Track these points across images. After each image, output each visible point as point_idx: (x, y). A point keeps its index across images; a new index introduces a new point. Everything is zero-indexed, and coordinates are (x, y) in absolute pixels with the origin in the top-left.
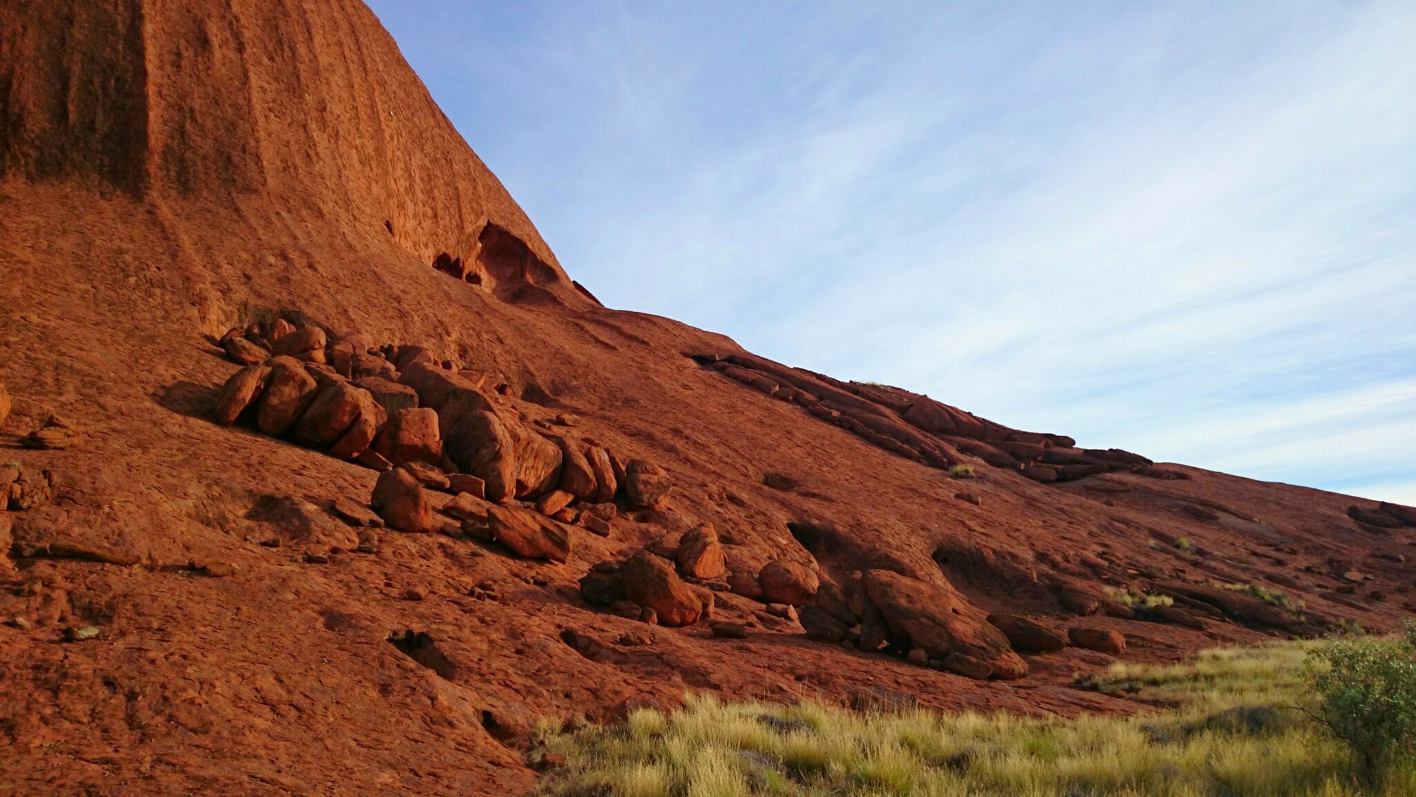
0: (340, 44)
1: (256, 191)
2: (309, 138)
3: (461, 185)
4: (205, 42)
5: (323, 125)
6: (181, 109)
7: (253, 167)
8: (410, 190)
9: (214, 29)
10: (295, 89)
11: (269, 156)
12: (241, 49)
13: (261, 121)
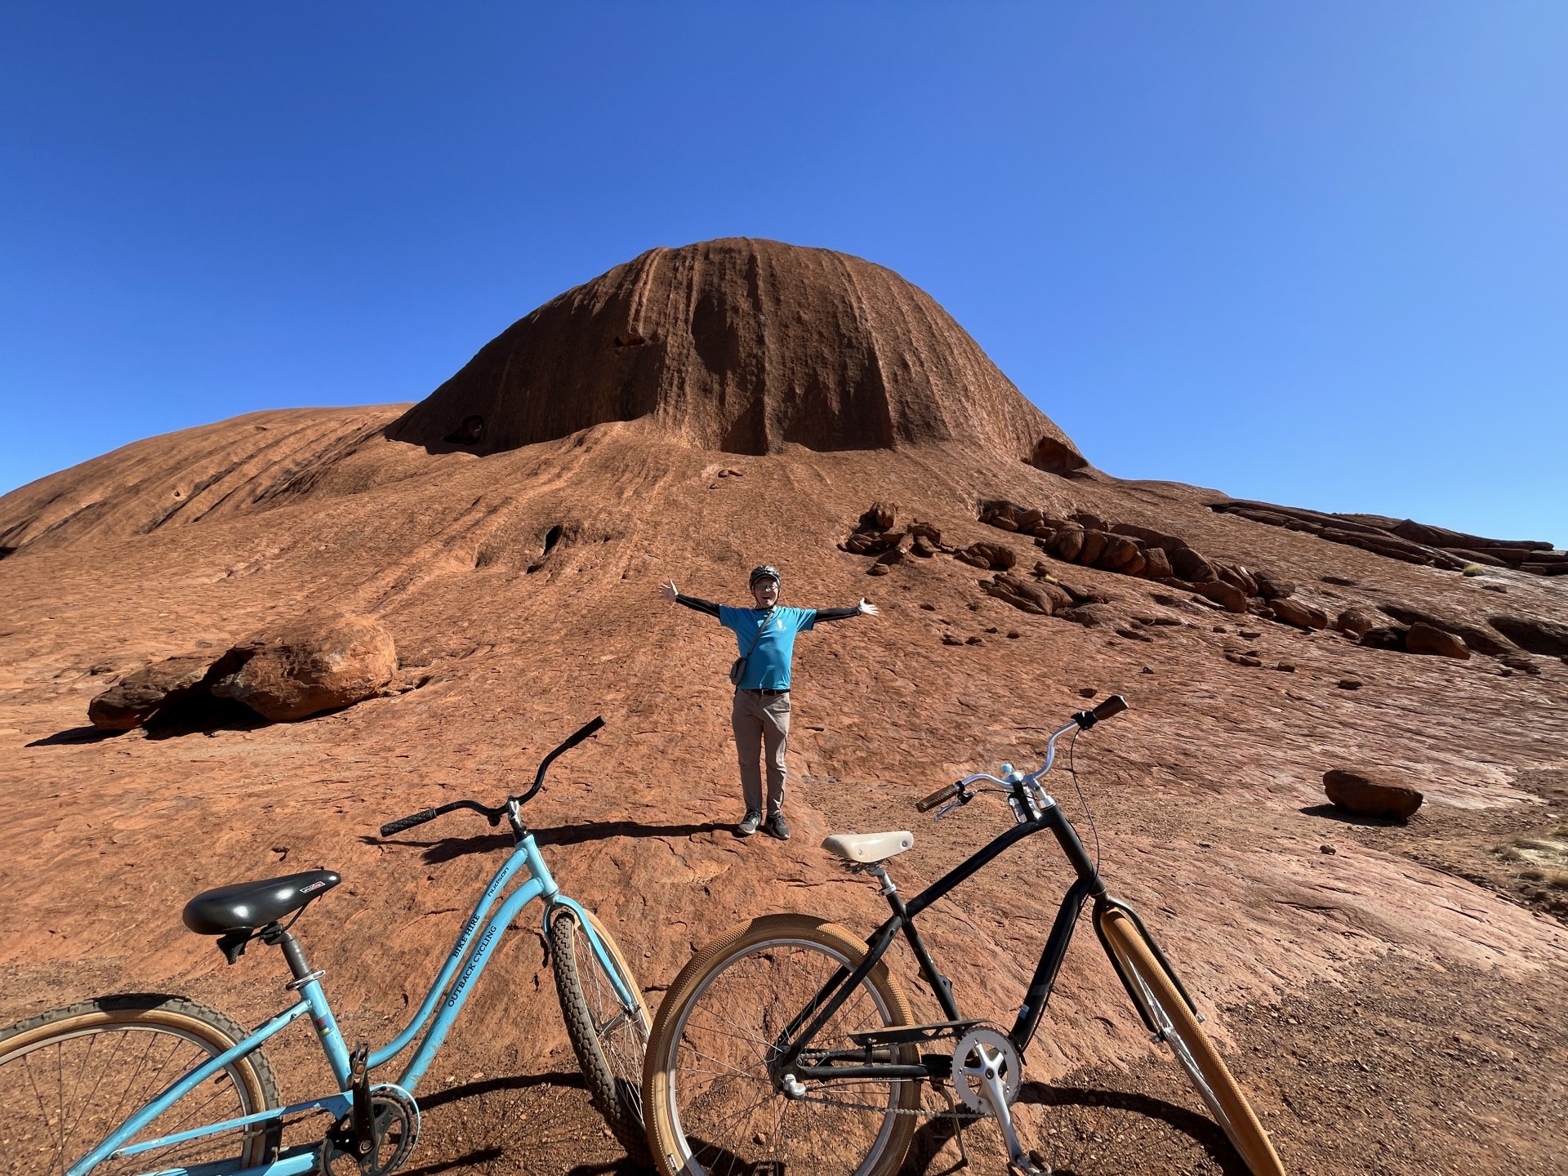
0: (965, 351)
1: (947, 440)
2: (963, 407)
3: (1028, 417)
4: (905, 366)
5: (967, 397)
6: (902, 403)
7: (942, 427)
8: (1006, 426)
9: (908, 357)
10: (951, 382)
11: (947, 417)
12: (922, 365)
13: (940, 402)
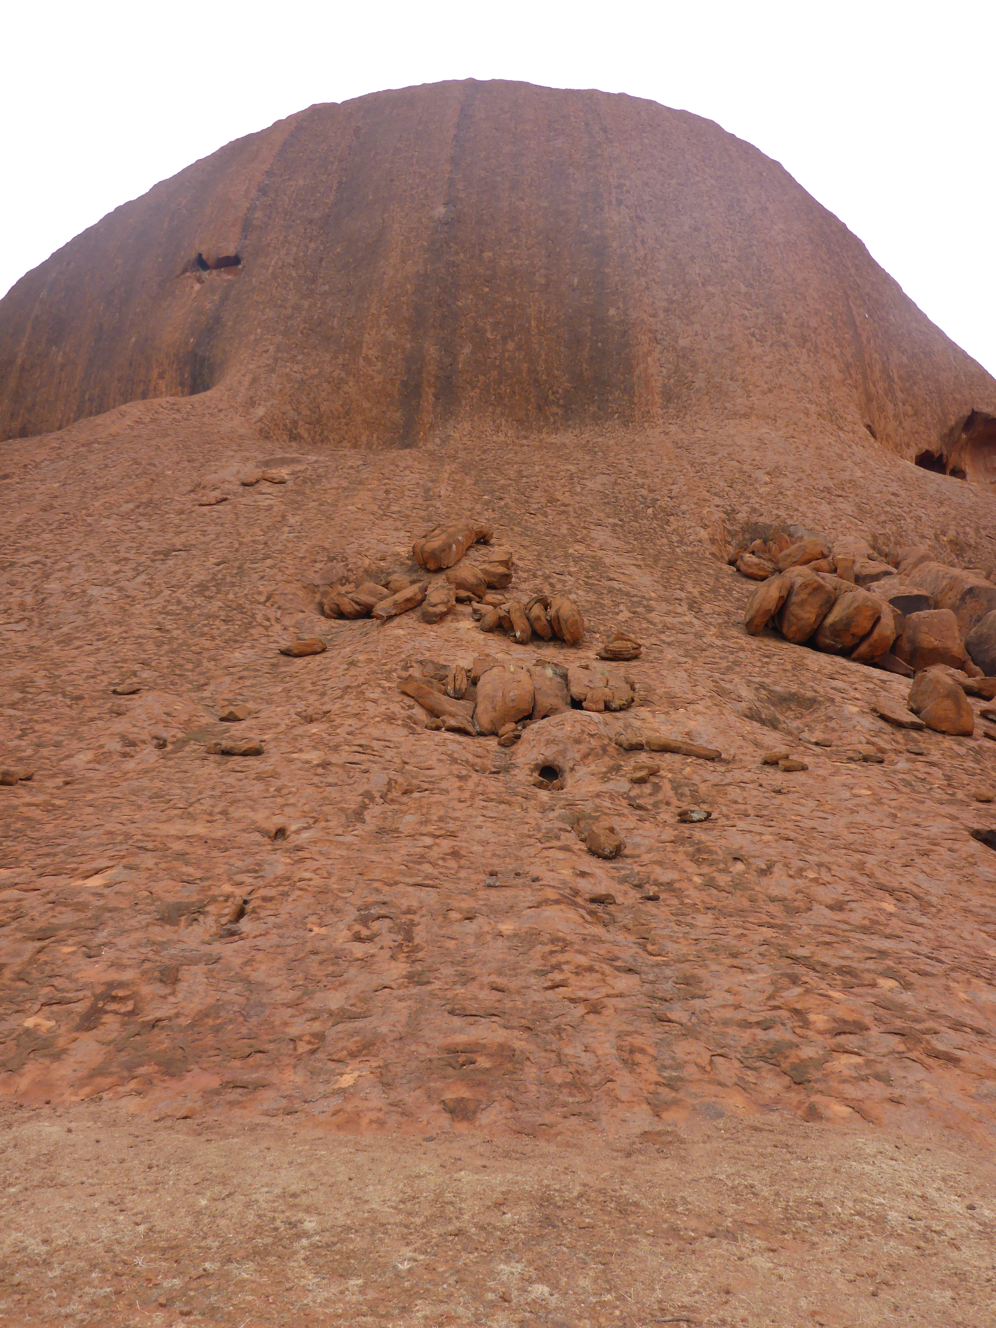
8: (889, 391)
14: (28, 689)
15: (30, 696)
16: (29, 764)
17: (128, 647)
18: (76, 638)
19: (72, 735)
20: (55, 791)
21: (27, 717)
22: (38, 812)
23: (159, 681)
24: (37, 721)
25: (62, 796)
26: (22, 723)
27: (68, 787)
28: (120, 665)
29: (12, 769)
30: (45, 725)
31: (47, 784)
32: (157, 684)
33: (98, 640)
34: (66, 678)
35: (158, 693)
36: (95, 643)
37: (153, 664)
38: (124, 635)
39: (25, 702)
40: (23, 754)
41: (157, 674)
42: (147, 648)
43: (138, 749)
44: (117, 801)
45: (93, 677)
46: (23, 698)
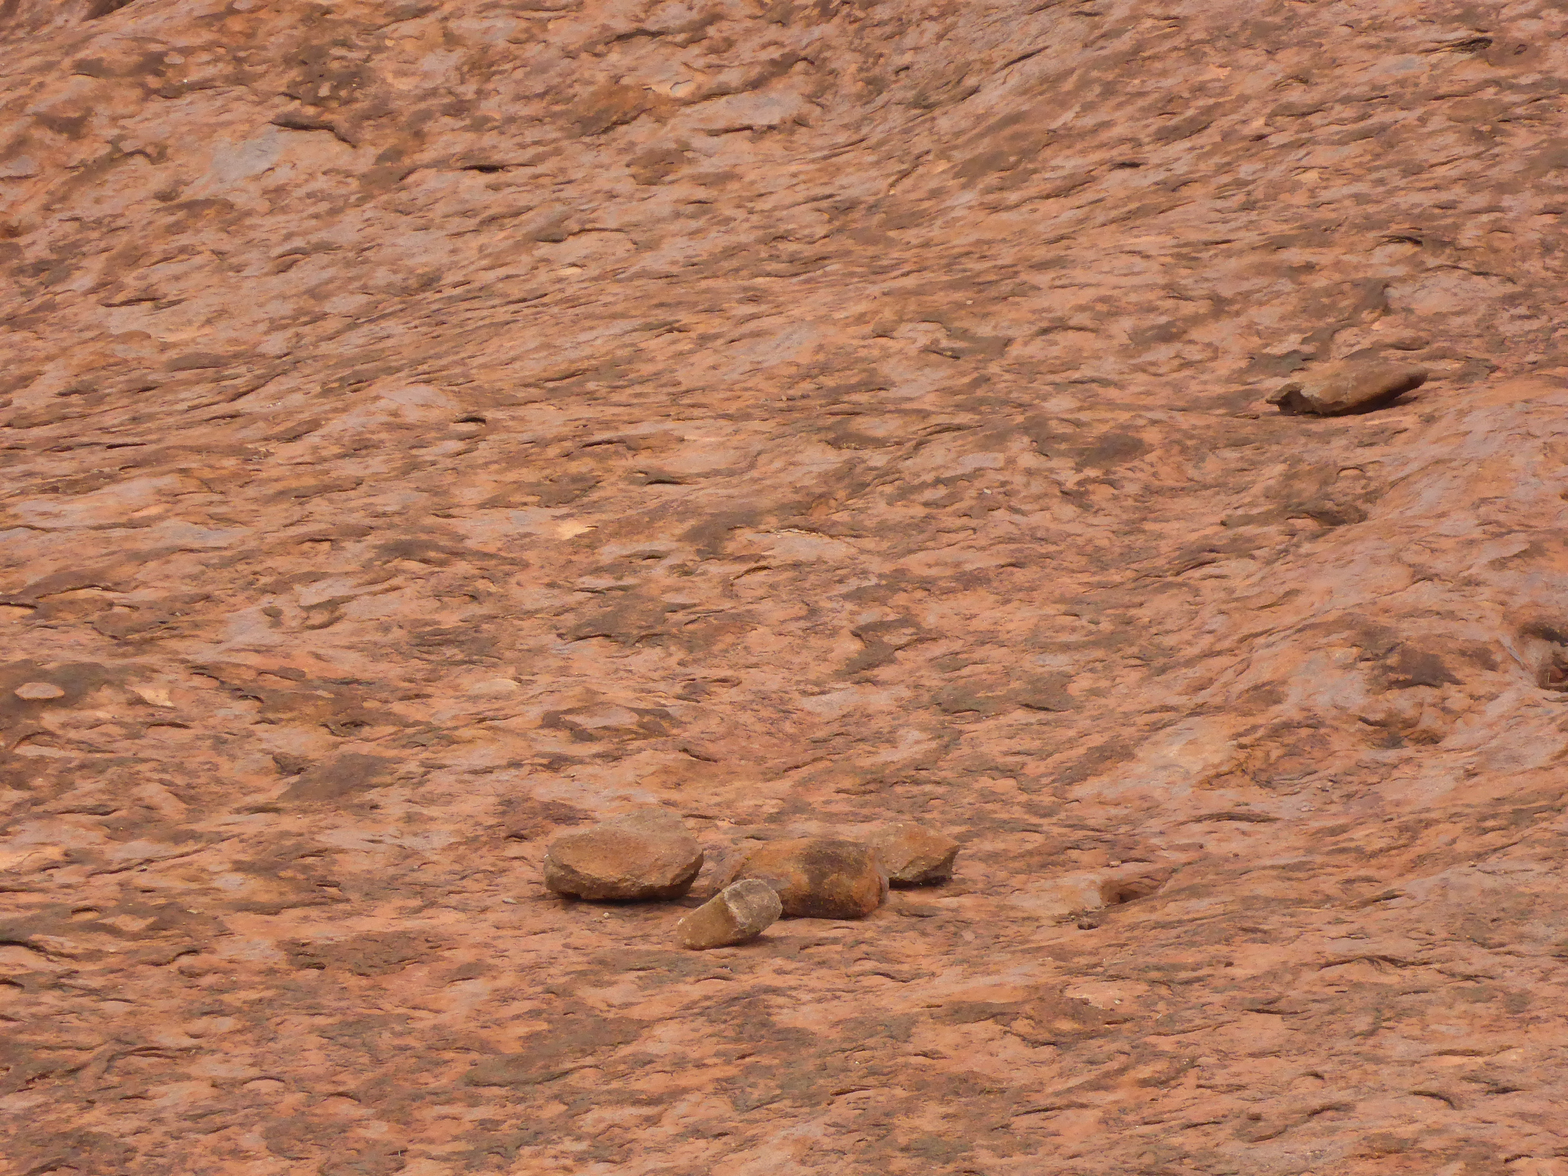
14: (862, 424)
15: (878, 459)
16: (923, 805)
17: (1324, 156)
18: (1054, 138)
19: (1109, 642)
20: (1071, 935)
21: (876, 565)
22: (1013, 1048)
23: (1508, 328)
24: (926, 585)
25: (1112, 960)
26: (858, 596)
27: (1134, 913)
28: (1295, 256)
29: (848, 832)
30: (967, 601)
31: (1027, 903)
32: (1501, 344)
33: (1165, 136)
34: (1035, 349)
35: (1520, 389)
36: (1154, 154)
37: (1468, 235)
38: (1296, 95)
39: (859, 488)
40: (886, 755)
41: (1493, 288)
42: (1422, 153)
43: (1456, 698)
44: (1392, 978)
45: (1166, 335)
46: (847, 471)
